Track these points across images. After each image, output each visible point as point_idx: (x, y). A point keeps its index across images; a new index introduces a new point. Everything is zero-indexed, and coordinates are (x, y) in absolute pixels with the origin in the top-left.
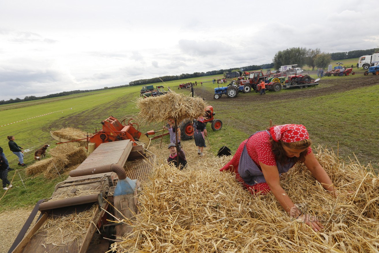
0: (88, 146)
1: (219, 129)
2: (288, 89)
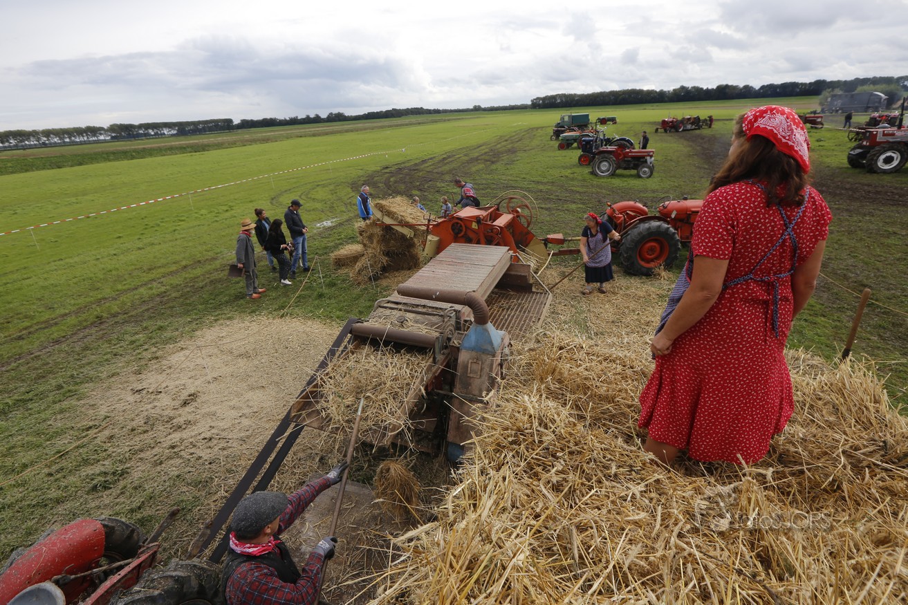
0: (426, 239)
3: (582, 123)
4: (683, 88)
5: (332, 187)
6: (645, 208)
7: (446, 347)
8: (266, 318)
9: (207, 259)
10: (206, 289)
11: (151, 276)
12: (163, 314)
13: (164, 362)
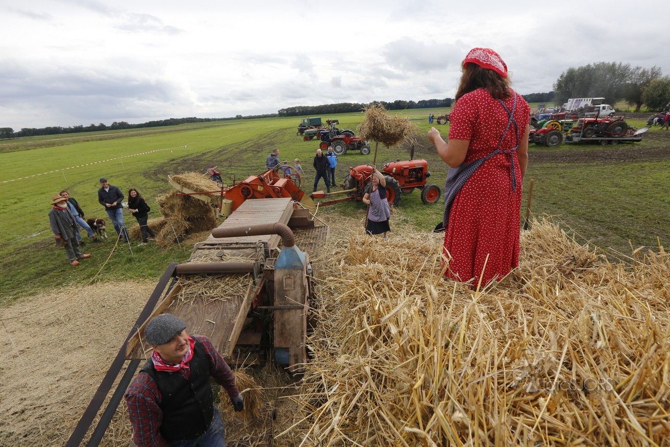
0: (222, 203)
1: (433, 202)
2: (575, 144)
5: (125, 177)
7: (261, 272)
8: (75, 287)
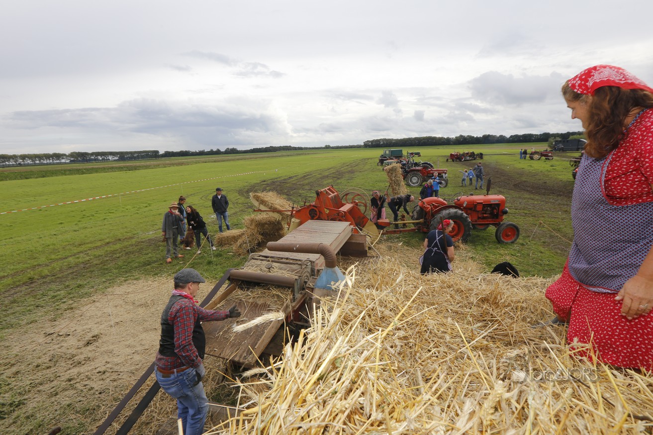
0: (291, 222)
3: (398, 156)
4: (461, 136)
6: (444, 201)
7: (304, 289)
8: (165, 279)
9: (126, 238)
10: (122, 258)
11: (80, 249)
12: (84, 276)
13: (77, 312)
